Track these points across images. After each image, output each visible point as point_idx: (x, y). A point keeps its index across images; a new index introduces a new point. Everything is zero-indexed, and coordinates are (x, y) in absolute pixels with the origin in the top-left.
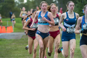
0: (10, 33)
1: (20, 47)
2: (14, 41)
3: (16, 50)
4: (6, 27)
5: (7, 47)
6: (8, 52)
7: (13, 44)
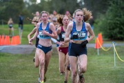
0: (16, 46)
1: (29, 65)
2: (21, 57)
3: (23, 69)
4: (11, 37)
5: (11, 66)
6: (12, 71)
7: (21, 60)
